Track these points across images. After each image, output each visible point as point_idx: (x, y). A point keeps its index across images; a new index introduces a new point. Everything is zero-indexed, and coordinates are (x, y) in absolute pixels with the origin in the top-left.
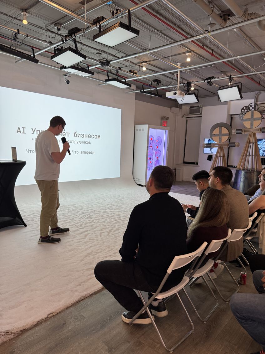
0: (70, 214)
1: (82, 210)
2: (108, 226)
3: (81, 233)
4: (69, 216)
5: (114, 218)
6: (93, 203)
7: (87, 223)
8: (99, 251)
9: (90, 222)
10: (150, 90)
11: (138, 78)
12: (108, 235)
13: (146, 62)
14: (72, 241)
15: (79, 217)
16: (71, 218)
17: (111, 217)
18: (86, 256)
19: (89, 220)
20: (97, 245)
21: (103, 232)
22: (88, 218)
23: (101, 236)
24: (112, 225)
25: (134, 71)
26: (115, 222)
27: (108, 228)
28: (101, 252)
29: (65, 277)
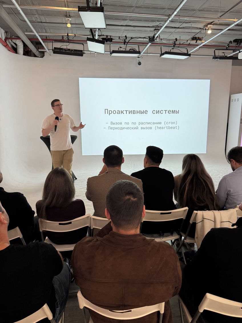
13: (211, 23)
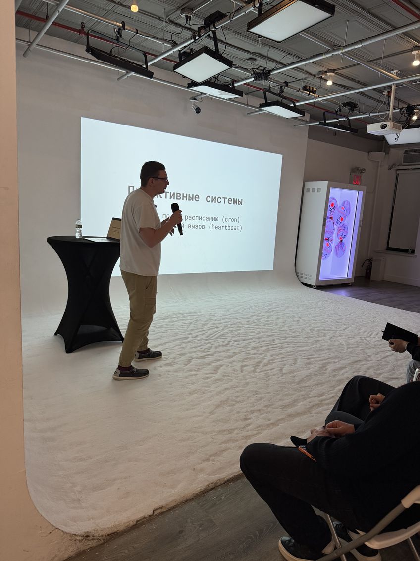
0: (192, 327)
1: (211, 323)
2: (255, 354)
3: (210, 363)
4: (191, 330)
5: (264, 341)
6: (228, 311)
7: (220, 346)
8: (239, 399)
9: (224, 344)
10: (337, 120)
11: (317, 100)
12: (254, 371)
13: (333, 71)
14: (196, 375)
15: (207, 334)
16: (194, 336)
17: (259, 338)
18: (218, 406)
19: (223, 340)
20: (237, 387)
21: (246, 365)
22: (220, 337)
23: (242, 372)
24: (261, 354)
25: (311, 89)
26: (265, 348)
27: (254, 358)
28: (243, 401)
29: (184, 441)
